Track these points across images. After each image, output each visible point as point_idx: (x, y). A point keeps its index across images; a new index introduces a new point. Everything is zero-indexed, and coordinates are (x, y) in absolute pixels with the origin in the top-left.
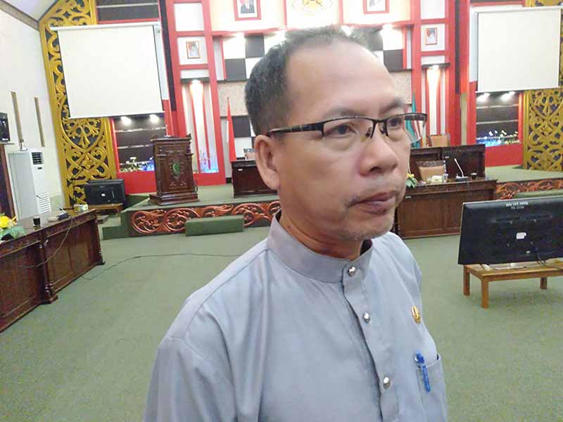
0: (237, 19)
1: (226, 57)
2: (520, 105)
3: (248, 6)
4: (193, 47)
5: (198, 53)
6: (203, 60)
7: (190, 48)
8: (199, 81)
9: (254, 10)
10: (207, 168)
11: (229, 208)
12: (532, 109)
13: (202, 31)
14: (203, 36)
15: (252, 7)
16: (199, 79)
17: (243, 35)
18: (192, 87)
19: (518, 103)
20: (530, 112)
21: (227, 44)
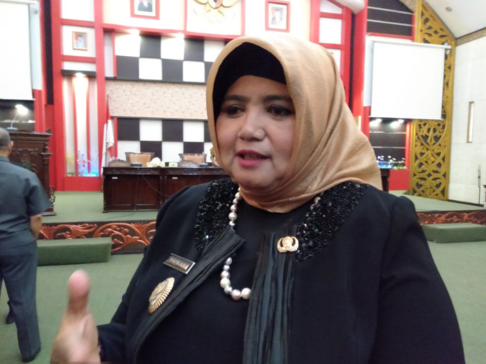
0: (133, 15)
1: (117, 54)
2: (407, 133)
3: (146, 4)
4: (80, 38)
5: (86, 46)
6: (91, 53)
7: (77, 39)
8: (84, 75)
9: (152, 9)
10: (86, 171)
11: (90, 228)
12: (418, 138)
13: (91, 22)
14: (92, 27)
15: (150, 5)
16: (84, 72)
17: (138, 32)
18: (74, 80)
19: (405, 130)
20: (416, 141)
21: (119, 40)
